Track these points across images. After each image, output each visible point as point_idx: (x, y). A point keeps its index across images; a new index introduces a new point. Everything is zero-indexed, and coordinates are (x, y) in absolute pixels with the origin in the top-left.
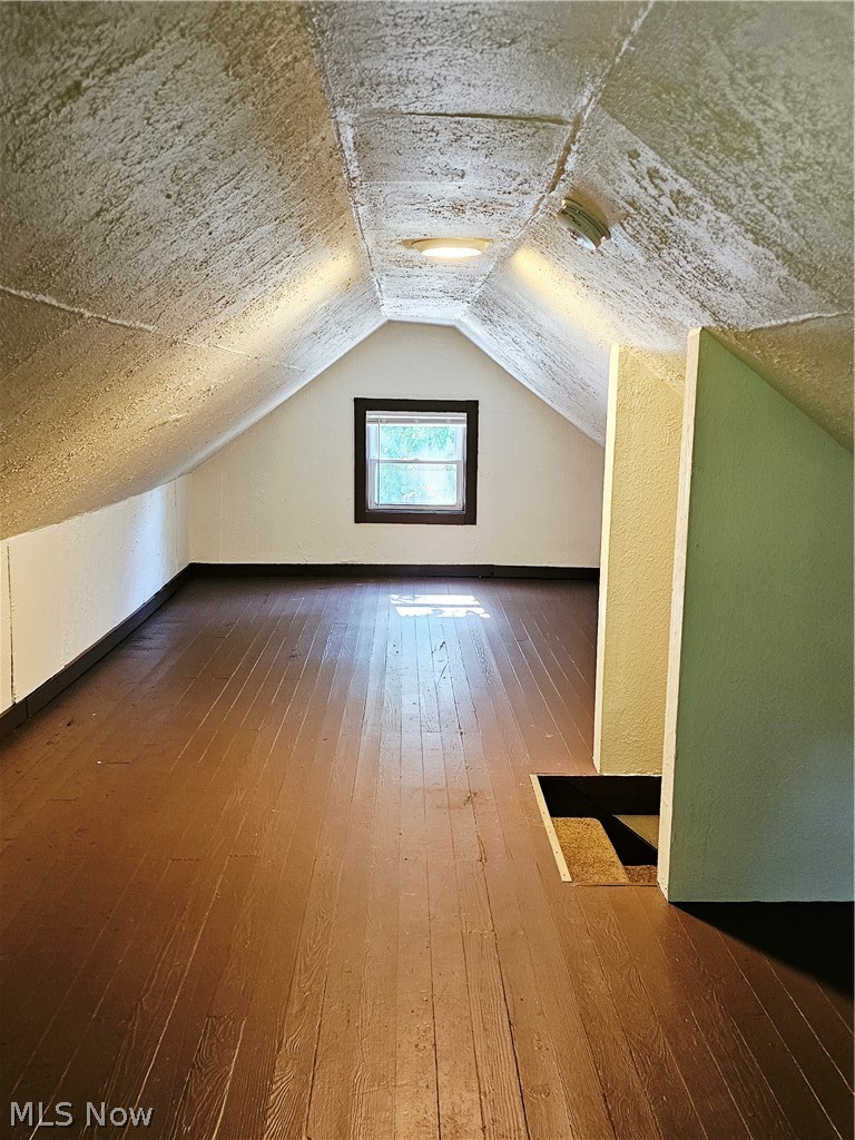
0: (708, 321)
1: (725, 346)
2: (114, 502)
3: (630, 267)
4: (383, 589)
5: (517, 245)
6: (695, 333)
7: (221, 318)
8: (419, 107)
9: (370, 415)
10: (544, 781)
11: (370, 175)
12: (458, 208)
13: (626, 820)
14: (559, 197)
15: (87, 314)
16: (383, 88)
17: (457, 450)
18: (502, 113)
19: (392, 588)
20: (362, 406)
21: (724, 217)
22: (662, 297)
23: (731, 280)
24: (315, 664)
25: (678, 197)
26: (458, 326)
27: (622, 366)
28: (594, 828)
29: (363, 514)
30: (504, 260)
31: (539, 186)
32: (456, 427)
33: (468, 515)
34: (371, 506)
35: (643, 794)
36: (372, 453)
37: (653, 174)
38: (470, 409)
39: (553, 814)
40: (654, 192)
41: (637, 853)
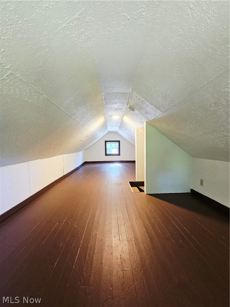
0: (147, 120)
1: (149, 123)
2: (76, 152)
3: (137, 115)
4: (109, 164)
5: (124, 116)
6: (145, 123)
7: (89, 124)
8: (111, 92)
9: (107, 143)
10: (130, 182)
11: (106, 104)
12: (116, 109)
13: (140, 187)
14: (128, 106)
15: (73, 118)
16: (107, 89)
17: (118, 147)
18: (121, 92)
19: (110, 163)
20: (106, 142)
21: (147, 102)
22: (141, 118)
23: (149, 113)
24: (100, 171)
25: (142, 101)
26: (118, 132)
27: (137, 130)
28: (136, 188)
29: (106, 155)
30: (122, 119)
31: (126, 104)
32: (117, 144)
33: (119, 155)
34: (107, 154)
35: (142, 184)
36: (107, 147)
37: (139, 99)
38: (119, 141)
39: (132, 187)
40: (139, 101)
41: (142, 191)
